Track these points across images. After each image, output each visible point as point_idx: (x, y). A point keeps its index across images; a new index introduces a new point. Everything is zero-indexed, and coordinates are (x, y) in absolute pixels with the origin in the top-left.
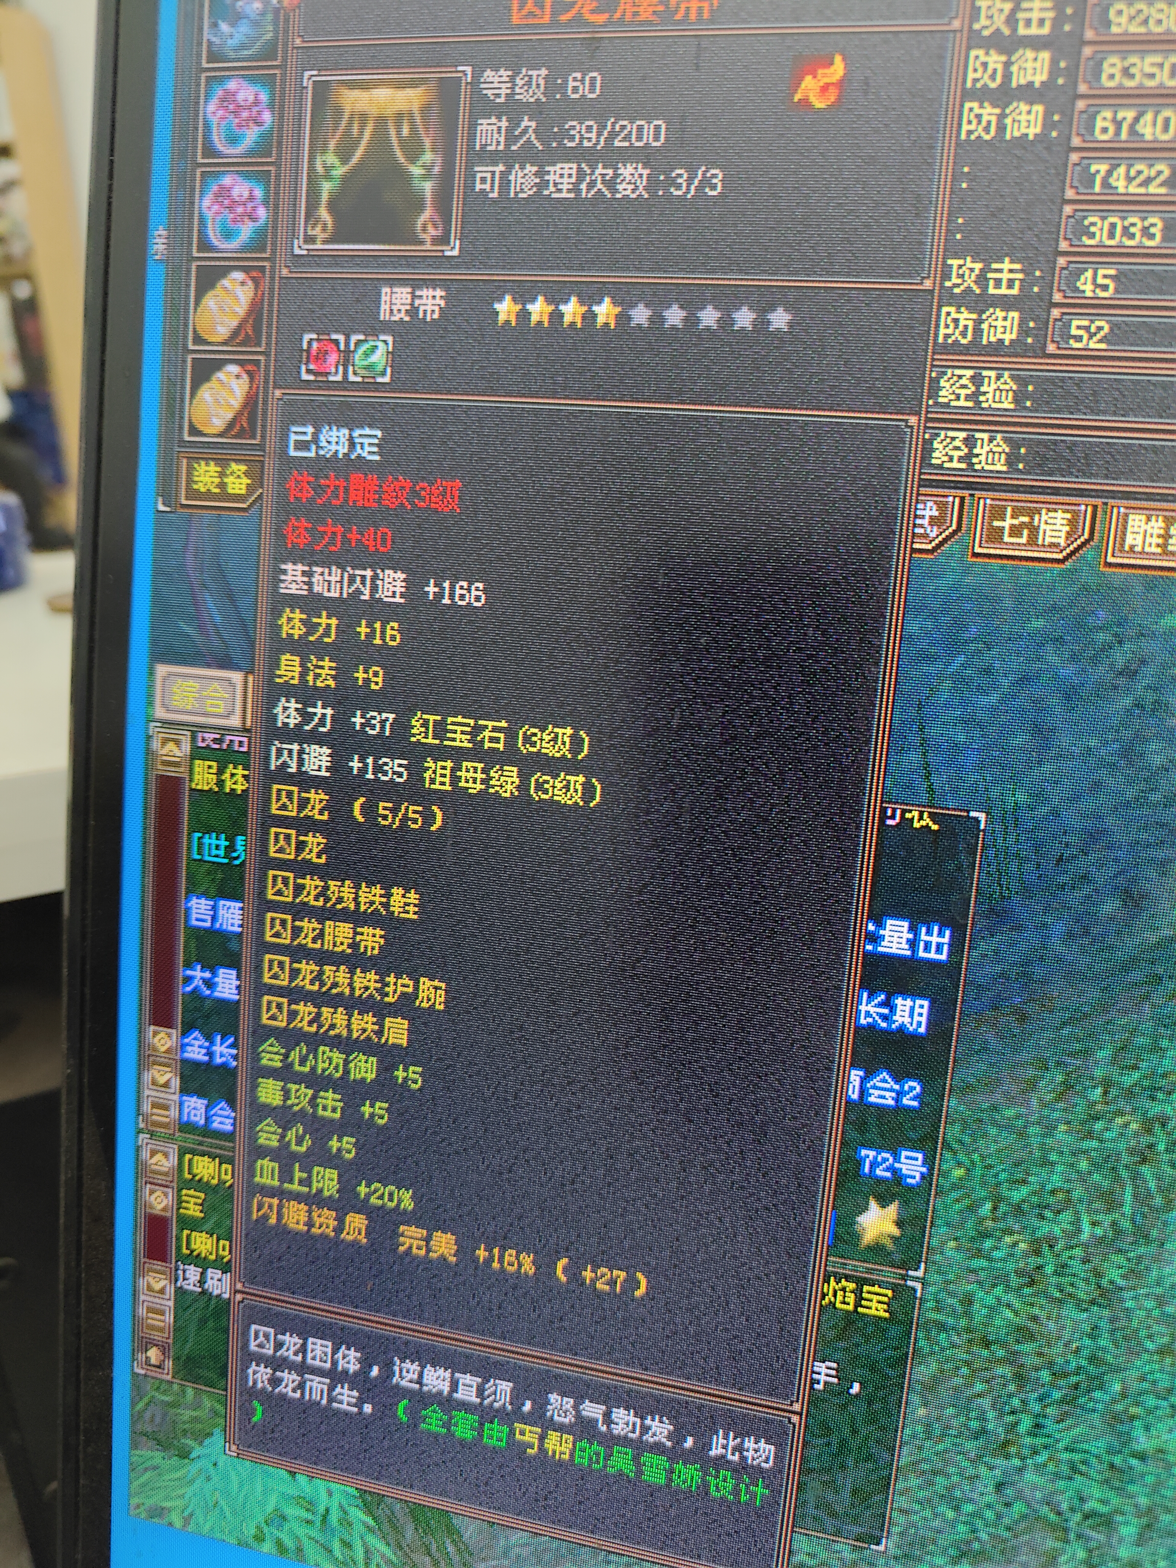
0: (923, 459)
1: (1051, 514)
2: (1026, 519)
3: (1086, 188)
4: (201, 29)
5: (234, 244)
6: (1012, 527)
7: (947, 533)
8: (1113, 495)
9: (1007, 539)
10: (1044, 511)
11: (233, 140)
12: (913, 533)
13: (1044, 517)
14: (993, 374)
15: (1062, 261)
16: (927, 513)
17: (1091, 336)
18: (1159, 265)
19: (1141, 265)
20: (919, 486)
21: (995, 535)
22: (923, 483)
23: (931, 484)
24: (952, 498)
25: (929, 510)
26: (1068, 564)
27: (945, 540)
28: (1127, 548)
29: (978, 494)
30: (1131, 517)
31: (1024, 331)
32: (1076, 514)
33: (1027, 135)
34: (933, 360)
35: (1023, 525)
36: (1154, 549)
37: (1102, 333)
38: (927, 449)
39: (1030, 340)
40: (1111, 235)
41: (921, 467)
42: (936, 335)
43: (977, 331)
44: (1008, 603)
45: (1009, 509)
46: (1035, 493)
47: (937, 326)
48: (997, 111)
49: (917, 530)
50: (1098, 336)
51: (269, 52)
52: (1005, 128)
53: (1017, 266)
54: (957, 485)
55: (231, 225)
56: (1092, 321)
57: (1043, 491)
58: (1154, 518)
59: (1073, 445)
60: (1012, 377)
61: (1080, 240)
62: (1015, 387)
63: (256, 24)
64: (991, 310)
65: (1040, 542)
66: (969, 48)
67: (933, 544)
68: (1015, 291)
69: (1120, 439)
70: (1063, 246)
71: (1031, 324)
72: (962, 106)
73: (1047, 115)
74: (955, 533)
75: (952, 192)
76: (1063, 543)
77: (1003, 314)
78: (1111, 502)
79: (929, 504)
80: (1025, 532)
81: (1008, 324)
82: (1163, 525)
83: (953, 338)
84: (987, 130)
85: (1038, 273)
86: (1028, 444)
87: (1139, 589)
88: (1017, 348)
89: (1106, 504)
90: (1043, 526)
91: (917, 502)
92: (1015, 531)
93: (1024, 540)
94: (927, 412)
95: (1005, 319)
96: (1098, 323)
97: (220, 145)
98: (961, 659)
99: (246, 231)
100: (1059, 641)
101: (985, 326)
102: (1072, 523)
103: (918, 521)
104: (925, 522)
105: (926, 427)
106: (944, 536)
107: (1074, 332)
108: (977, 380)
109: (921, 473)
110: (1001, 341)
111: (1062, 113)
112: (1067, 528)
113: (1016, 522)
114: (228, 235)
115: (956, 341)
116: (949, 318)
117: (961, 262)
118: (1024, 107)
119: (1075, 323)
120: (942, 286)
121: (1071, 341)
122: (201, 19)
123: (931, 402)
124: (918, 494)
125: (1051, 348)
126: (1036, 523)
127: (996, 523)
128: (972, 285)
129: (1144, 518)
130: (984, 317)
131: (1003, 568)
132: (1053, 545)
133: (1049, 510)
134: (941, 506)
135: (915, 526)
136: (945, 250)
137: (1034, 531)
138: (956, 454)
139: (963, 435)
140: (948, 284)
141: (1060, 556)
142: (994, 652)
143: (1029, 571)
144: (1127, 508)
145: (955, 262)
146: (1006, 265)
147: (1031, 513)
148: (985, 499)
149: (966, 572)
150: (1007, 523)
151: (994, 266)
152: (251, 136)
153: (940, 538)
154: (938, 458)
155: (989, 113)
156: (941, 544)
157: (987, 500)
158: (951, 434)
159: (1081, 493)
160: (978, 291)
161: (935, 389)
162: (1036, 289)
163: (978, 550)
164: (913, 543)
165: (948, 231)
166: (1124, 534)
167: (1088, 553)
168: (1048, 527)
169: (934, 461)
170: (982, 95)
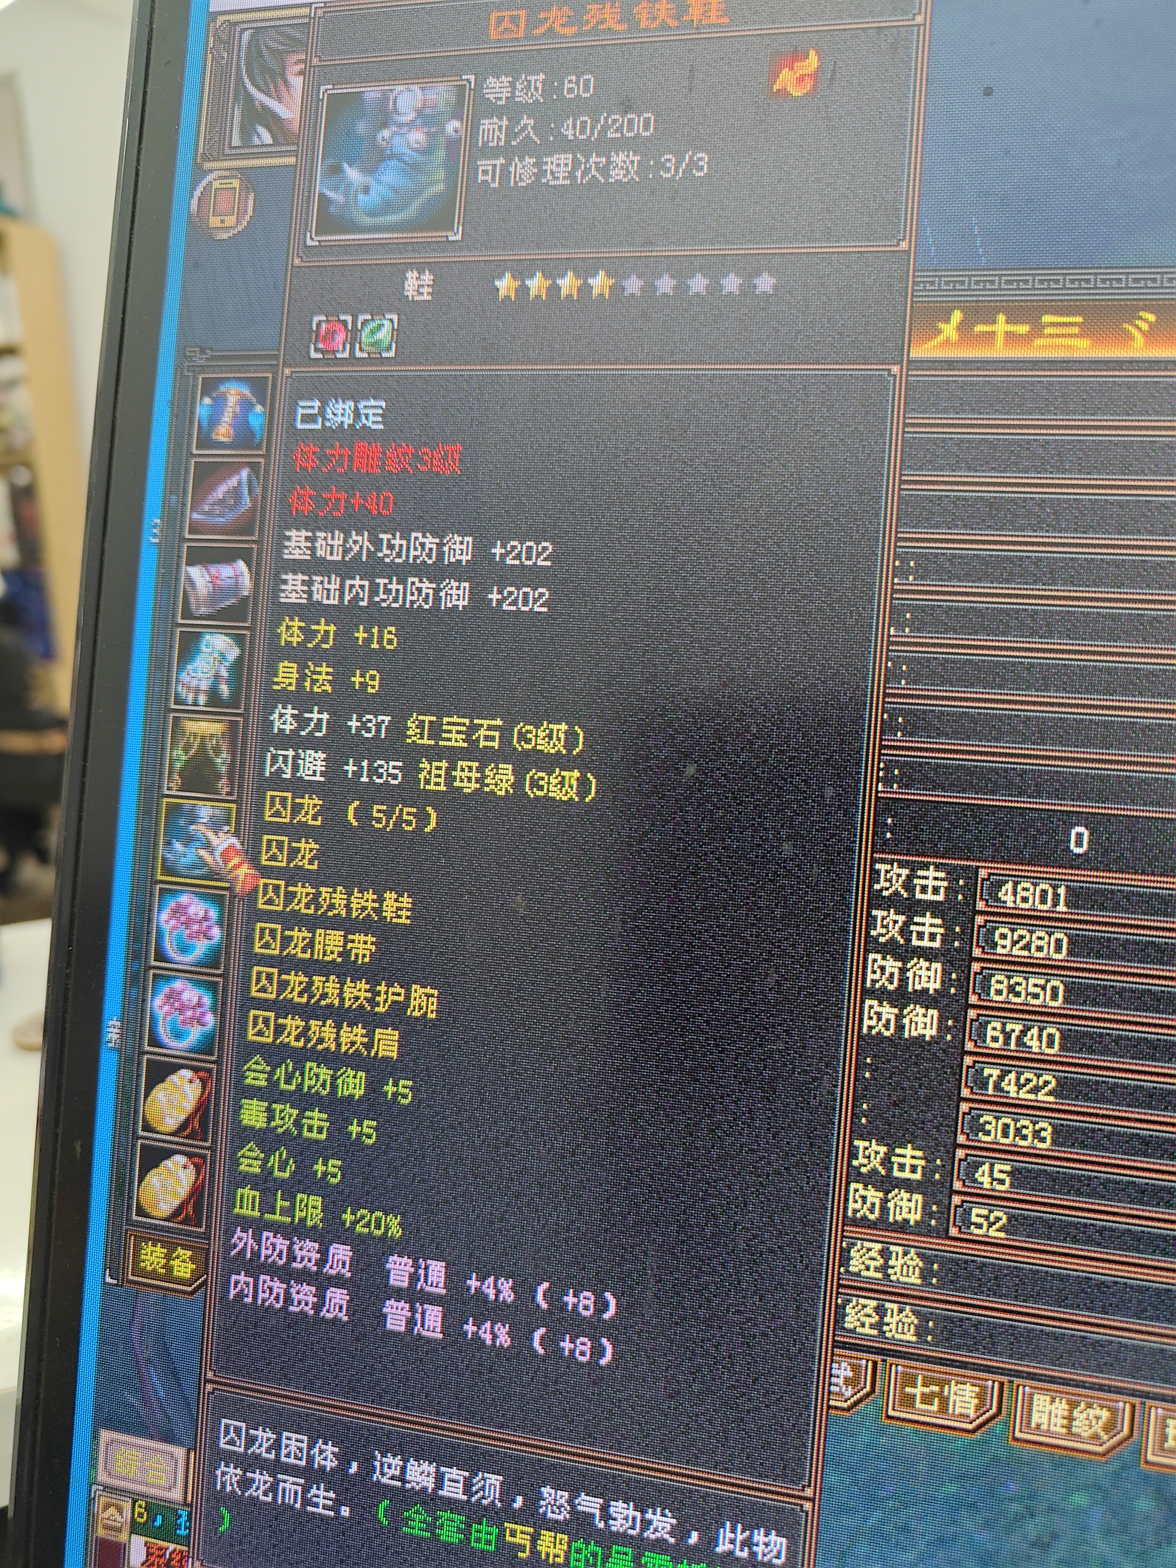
0: (836, 1322)
1: (960, 1386)
2: (936, 1389)
3: (981, 1089)
4: (156, 844)
5: (184, 1044)
6: (923, 1394)
7: (861, 1393)
8: (1019, 1374)
9: (918, 1405)
10: (953, 1383)
11: (184, 949)
12: (830, 1392)
13: (954, 1388)
14: (900, 1249)
15: (960, 1153)
16: (842, 1373)
17: (991, 1225)
18: (1053, 1166)
19: (1036, 1164)
20: (833, 1348)
21: (908, 1401)
22: (836, 1344)
23: (844, 1346)
24: (865, 1361)
25: (843, 1371)
26: (978, 1435)
27: (860, 1401)
28: (1033, 1425)
29: (890, 1360)
30: (1036, 1397)
31: (927, 1213)
32: (983, 1388)
33: (924, 1036)
34: (843, 1231)
35: (933, 1394)
36: (1059, 1429)
37: (1001, 1223)
38: (840, 1315)
39: (933, 1222)
40: (1005, 1135)
41: (834, 1331)
42: (846, 1209)
43: (884, 1209)
44: (922, 1467)
45: (920, 1377)
46: (943, 1365)
47: (846, 1200)
48: (896, 1011)
49: (832, 1388)
50: (998, 1225)
52: (903, 1027)
53: (919, 1154)
54: (869, 1350)
55: (182, 1027)
56: (991, 1211)
57: (952, 1363)
58: (1057, 1400)
59: (977, 1325)
60: (918, 1255)
61: (977, 1135)
62: (921, 1264)
64: (896, 1190)
65: (951, 1410)
66: (867, 952)
67: (849, 1402)
68: (918, 1176)
69: (1023, 1323)
70: (961, 1139)
71: (934, 1208)
72: (862, 1002)
73: (942, 1019)
74: (868, 1395)
75: (855, 1081)
76: (972, 1413)
77: (908, 1195)
78: (1017, 1381)
79: (843, 1365)
80: (936, 1400)
81: (912, 1205)
82: (1067, 1407)
83: (862, 1212)
84: (887, 1026)
85: (938, 1162)
86: (937, 1319)
87: (1047, 1466)
88: (921, 1228)
89: (1012, 1382)
90: (952, 1397)
91: (832, 1362)
92: (927, 1399)
93: (935, 1408)
94: (839, 1279)
95: (910, 1200)
96: (997, 1214)
97: (172, 953)
98: (878, 1514)
99: (194, 1035)
100: (972, 1506)
101: (891, 1205)
102: (981, 1396)
103: (834, 1380)
104: (841, 1381)
105: (838, 1293)
106: (858, 1395)
107: (974, 1219)
108: (885, 1254)
109: (834, 1335)
110: (906, 1221)
111: (956, 1020)
112: (976, 1401)
113: (926, 1390)
114: (178, 1035)
115: (864, 1218)
116: (857, 1194)
117: (867, 1144)
118: (920, 1010)
119: (975, 1211)
120: (849, 1164)
121: (972, 1227)
122: (156, 835)
123: (842, 1270)
124: (833, 1355)
125: (953, 1232)
126: (946, 1393)
127: (908, 1390)
128: (877, 1166)
129: (1048, 1398)
130: (890, 1196)
131: (916, 1432)
132: (961, 1415)
133: (957, 1383)
134: (855, 1368)
135: (830, 1384)
136: (851, 1131)
137: (944, 1402)
138: (868, 1321)
139: (874, 1303)
140: (855, 1163)
141: (970, 1427)
142: (911, 1511)
143: (942, 1438)
144: (1031, 1387)
145: (860, 1144)
146: (909, 1151)
147: (942, 1383)
148: (897, 1365)
149: (882, 1431)
150: (919, 1390)
151: (898, 1151)
152: (201, 948)
153: (855, 1398)
154: (850, 1322)
155: (888, 1012)
156: (856, 1404)
157: (899, 1367)
158: (862, 1301)
159: (988, 1369)
160: (883, 1172)
161: (845, 1260)
162: (937, 1176)
163: (891, 1413)
164: (829, 1400)
165: (853, 1114)
166: (1030, 1411)
167: (997, 1426)
168: (958, 1398)
169: (846, 1325)
170: (882, 995)
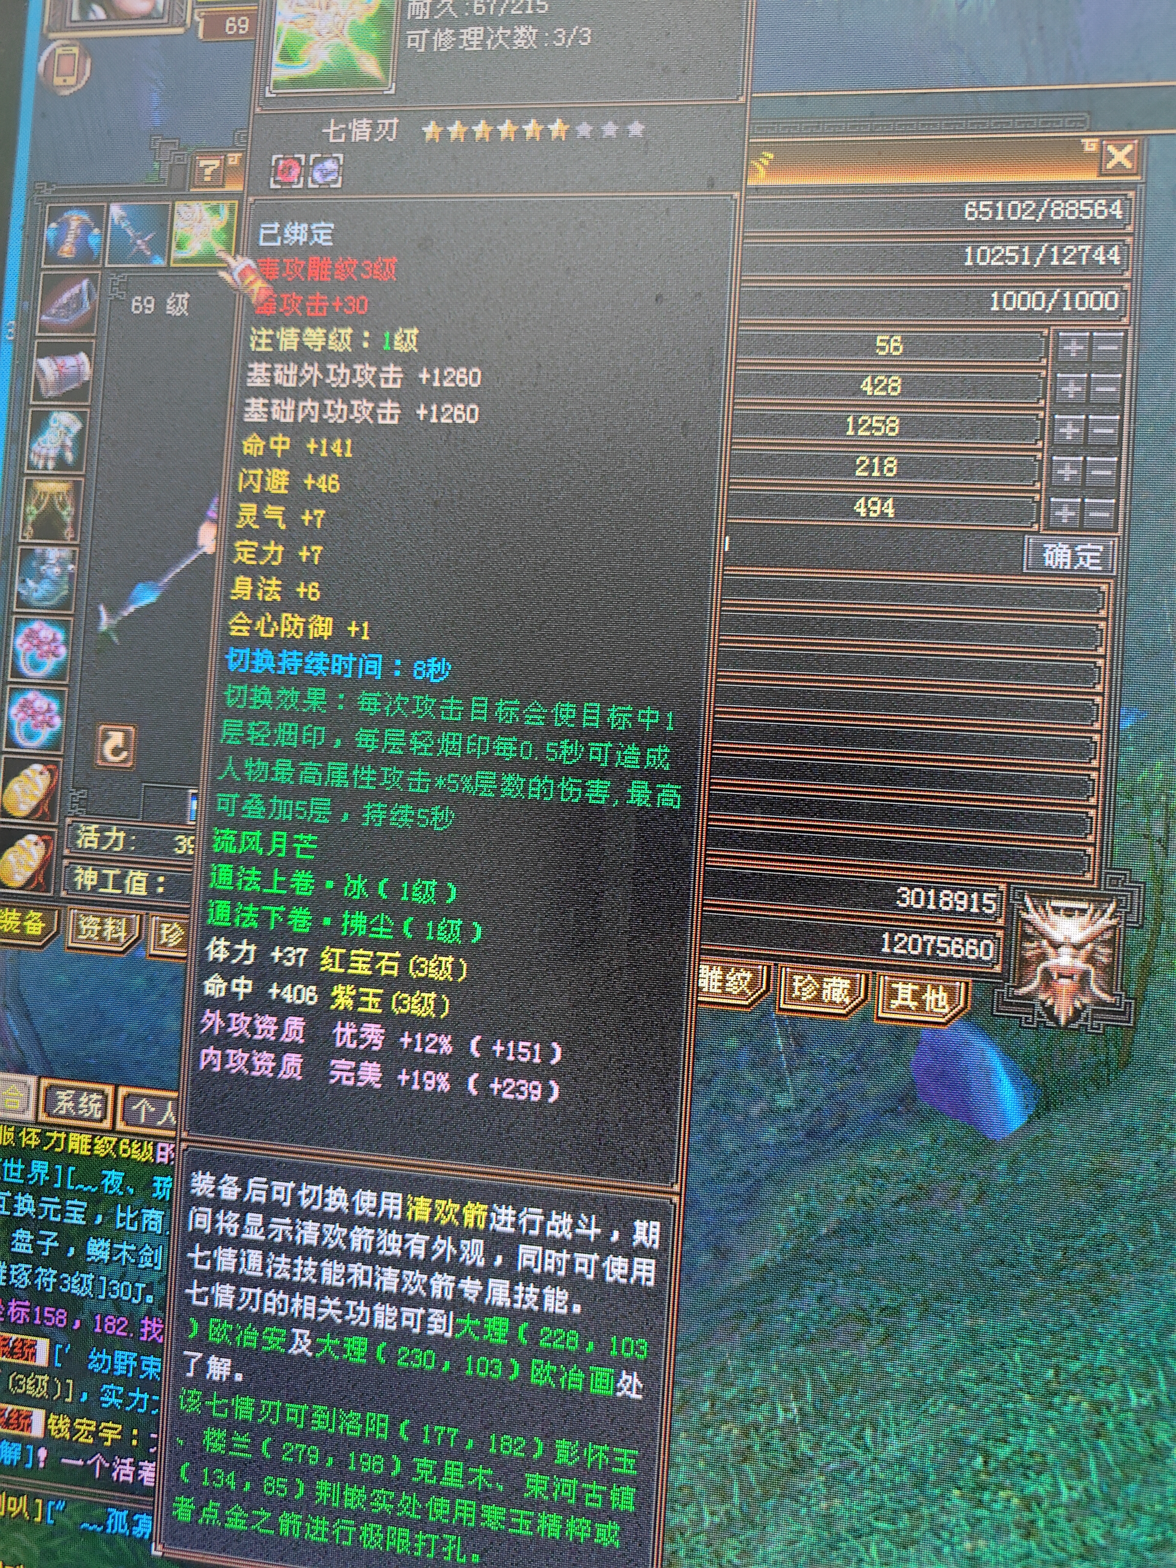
4: (13, 583)
5: (35, 744)
11: (36, 666)
28: (700, 989)
30: (701, 967)
36: (716, 990)
51: (65, 604)
55: (34, 730)
58: (715, 968)
63: (55, 583)
82: (721, 973)
97: (25, 669)
99: (45, 735)
114: (30, 736)
122: (13, 574)
129: (708, 967)
152: (50, 664)
